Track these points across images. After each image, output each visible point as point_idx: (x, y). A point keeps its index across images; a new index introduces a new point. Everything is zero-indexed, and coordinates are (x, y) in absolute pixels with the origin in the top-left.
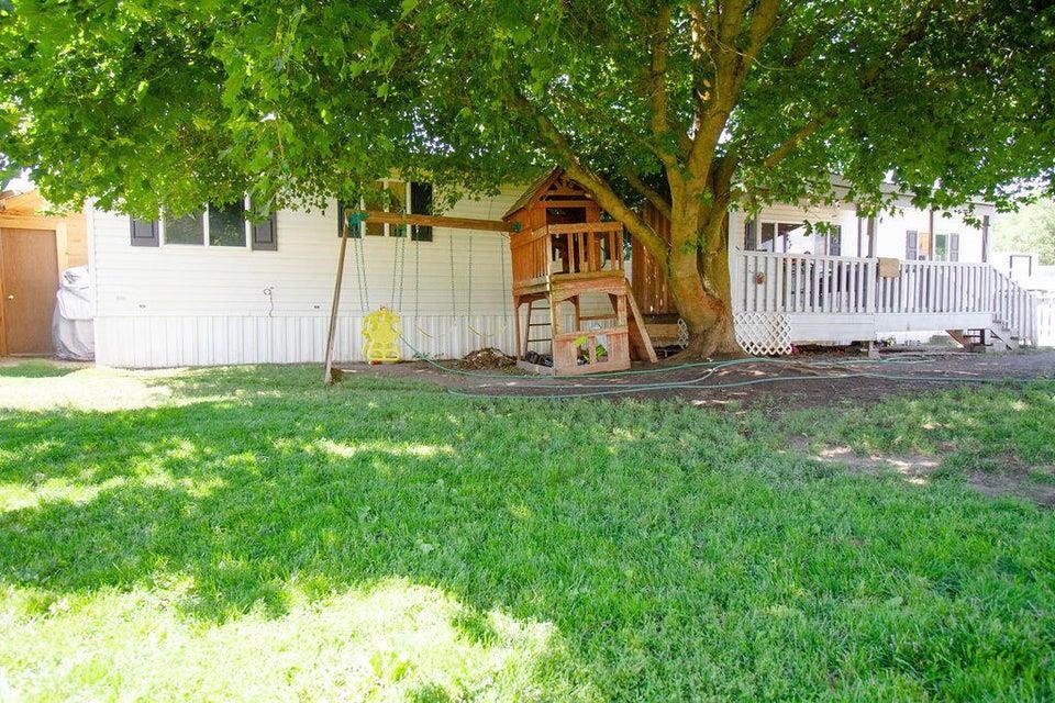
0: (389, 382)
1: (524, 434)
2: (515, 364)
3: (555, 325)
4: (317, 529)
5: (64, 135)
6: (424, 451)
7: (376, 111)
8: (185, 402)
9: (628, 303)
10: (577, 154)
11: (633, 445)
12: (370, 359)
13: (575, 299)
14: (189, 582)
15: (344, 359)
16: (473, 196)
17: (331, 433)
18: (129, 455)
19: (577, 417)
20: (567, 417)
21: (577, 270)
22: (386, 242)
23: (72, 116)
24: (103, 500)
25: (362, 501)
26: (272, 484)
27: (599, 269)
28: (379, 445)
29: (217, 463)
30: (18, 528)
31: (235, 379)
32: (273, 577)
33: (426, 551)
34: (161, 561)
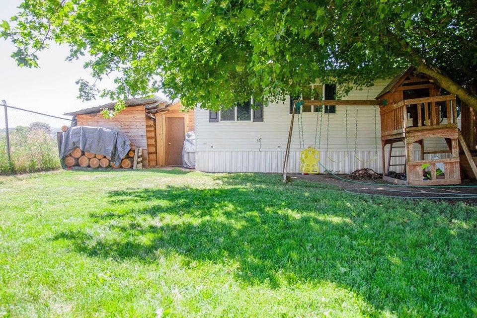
0: (313, 184)
1: (392, 216)
2: (381, 178)
3: (409, 156)
4: (288, 250)
5: (192, 80)
6: (336, 220)
7: (312, 52)
8: (227, 187)
9: (459, 143)
10: (424, 58)
11: (468, 231)
12: (303, 172)
13: (421, 142)
14: (237, 265)
15: (291, 172)
16: (359, 88)
17: (289, 206)
18: (211, 207)
19: (425, 210)
20: (419, 210)
21: (423, 125)
22: (312, 115)
23: (194, 72)
24: (203, 224)
25: (307, 240)
26: (266, 227)
27: (438, 123)
28: (312, 214)
29: (243, 214)
30: (176, 231)
31: (246, 179)
32: (271, 269)
33: (343, 272)
34: (226, 253)
